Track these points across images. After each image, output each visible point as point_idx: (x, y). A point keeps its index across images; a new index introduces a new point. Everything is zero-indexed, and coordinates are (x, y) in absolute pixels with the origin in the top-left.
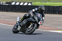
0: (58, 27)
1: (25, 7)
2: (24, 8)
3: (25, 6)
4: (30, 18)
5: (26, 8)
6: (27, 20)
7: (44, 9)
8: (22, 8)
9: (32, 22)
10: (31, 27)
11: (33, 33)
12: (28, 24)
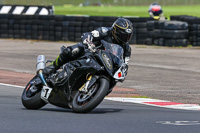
0: (136, 87)
1: (30, 21)
2: (26, 24)
3: (29, 17)
4: (86, 58)
5: (32, 24)
6: (76, 66)
7: (129, 31)
8: (19, 24)
9: (94, 72)
10: (89, 90)
11: (98, 107)
12: (79, 78)
